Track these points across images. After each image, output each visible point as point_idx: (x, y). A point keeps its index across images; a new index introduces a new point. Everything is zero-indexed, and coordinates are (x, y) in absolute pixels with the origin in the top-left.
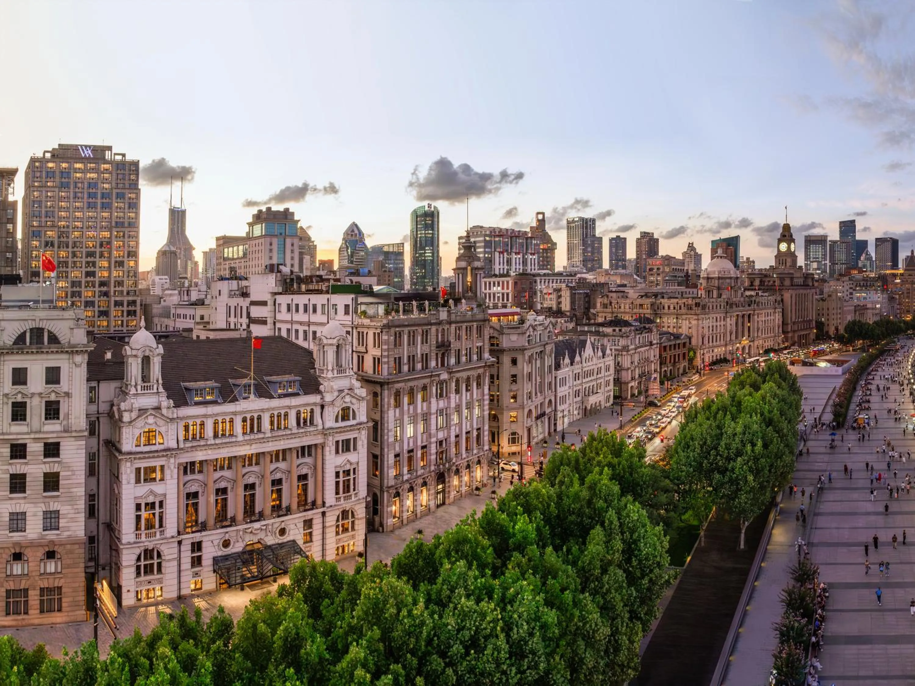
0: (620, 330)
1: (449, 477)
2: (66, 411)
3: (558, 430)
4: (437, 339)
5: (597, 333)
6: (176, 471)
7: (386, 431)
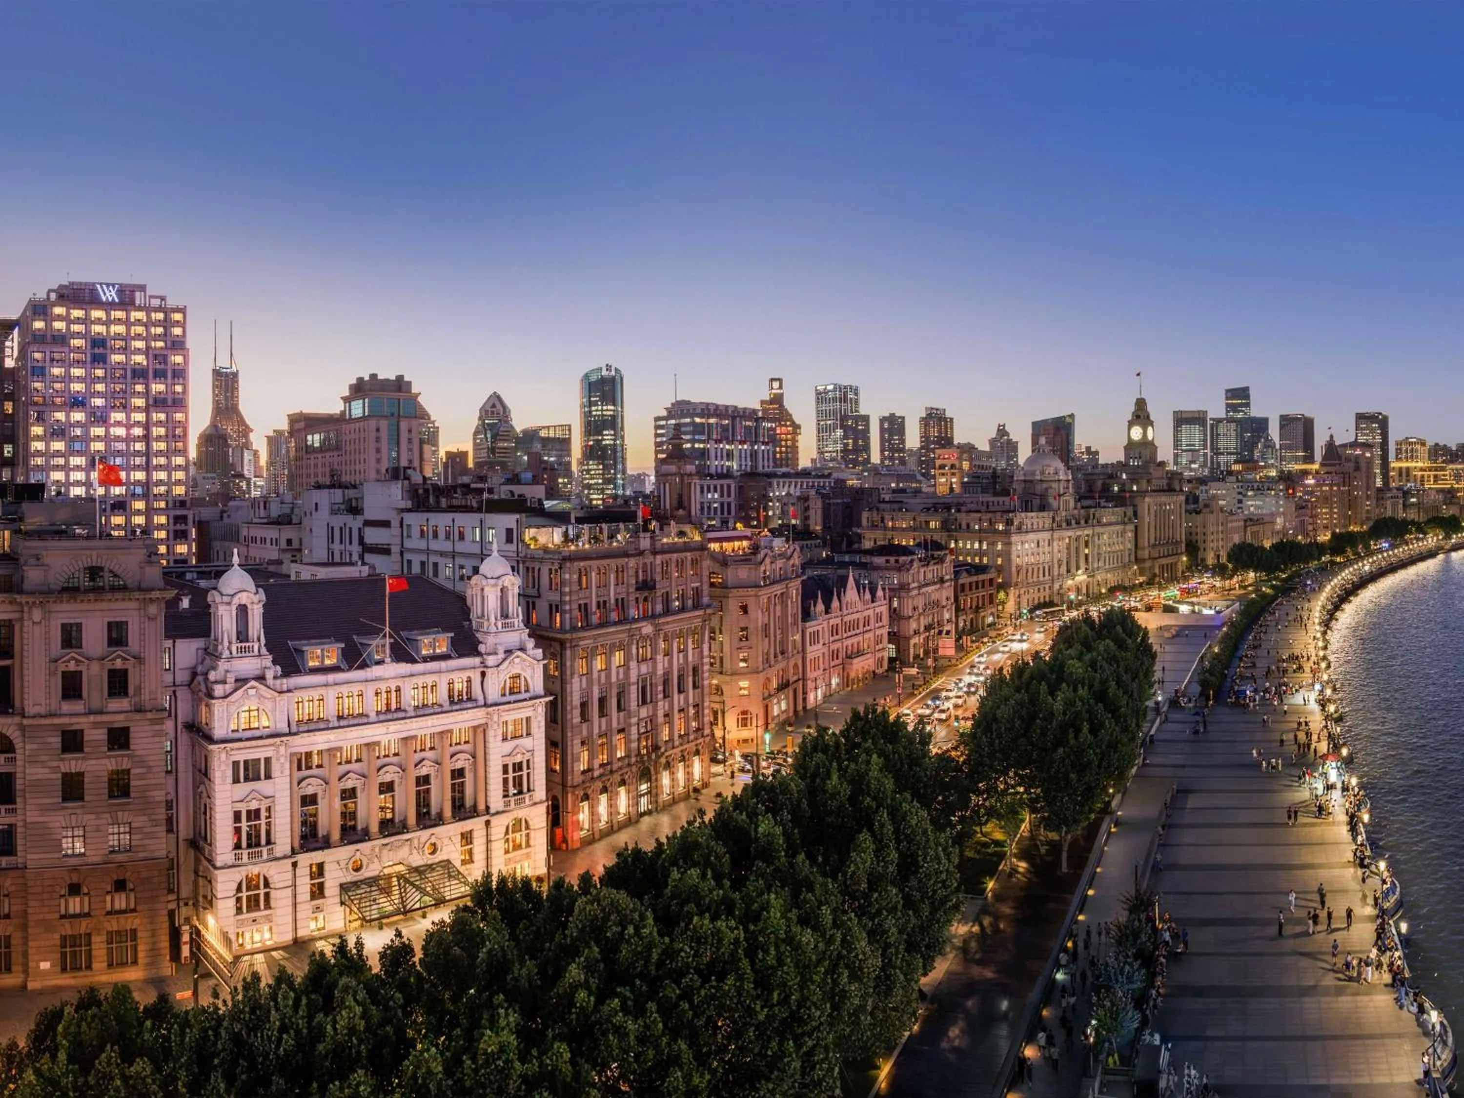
0: (897, 561)
1: (657, 773)
2: (137, 683)
3: (809, 707)
4: (637, 576)
5: (863, 566)
6: (287, 765)
7: (569, 708)
